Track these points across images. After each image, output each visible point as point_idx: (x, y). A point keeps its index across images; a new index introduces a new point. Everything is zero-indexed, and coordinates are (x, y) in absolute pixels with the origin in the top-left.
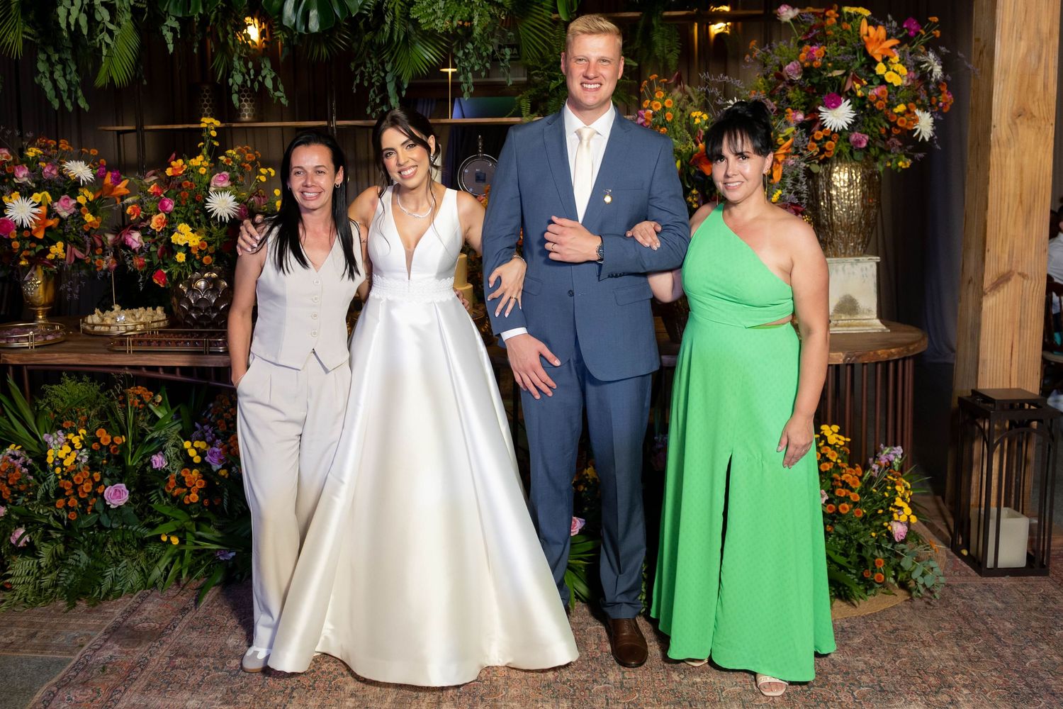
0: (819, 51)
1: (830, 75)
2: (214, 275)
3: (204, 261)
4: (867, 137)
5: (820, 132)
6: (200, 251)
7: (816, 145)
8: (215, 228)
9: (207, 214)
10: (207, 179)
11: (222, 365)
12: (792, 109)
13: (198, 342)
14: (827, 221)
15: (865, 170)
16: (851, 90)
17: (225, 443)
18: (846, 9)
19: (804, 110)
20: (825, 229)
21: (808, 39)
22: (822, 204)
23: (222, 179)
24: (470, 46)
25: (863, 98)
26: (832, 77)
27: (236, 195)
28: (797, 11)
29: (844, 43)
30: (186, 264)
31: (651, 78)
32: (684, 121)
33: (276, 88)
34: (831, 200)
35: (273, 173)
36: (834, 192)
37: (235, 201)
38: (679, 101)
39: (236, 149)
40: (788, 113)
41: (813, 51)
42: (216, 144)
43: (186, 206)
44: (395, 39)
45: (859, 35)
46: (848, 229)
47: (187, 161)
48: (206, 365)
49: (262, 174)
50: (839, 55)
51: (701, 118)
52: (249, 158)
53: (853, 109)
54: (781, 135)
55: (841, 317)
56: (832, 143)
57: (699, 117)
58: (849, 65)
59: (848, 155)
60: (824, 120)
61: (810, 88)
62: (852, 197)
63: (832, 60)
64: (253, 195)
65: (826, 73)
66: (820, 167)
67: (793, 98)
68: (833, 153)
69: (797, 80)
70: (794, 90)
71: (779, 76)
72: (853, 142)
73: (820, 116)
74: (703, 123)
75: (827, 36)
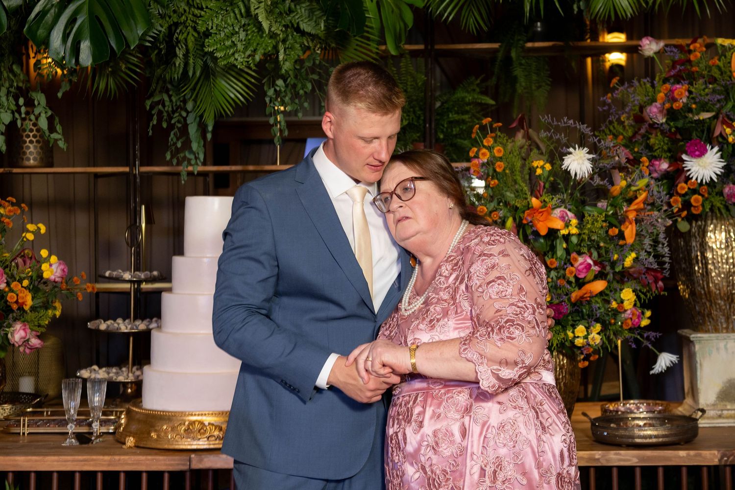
0: (683, 90)
1: (696, 118)
5: (683, 185)
7: (680, 199)
12: (652, 158)
14: (704, 288)
16: (721, 135)
18: (720, 41)
19: (670, 158)
20: (701, 299)
21: (671, 76)
22: (696, 268)
26: (699, 120)
28: (662, 44)
29: (713, 80)
31: (484, 121)
32: (526, 171)
33: (52, 130)
34: (707, 264)
35: (43, 230)
36: (709, 255)
38: (521, 147)
40: (643, 162)
41: (676, 89)
44: (191, 74)
49: (29, 231)
50: (707, 95)
51: (543, 167)
52: (10, 211)
53: (722, 157)
54: (633, 188)
55: (726, 406)
56: (700, 197)
57: (541, 166)
58: (718, 106)
59: (723, 211)
60: (689, 170)
61: (675, 133)
62: (731, 261)
63: (697, 100)
64: (17, 256)
65: (690, 115)
66: (691, 224)
67: (654, 144)
68: (701, 208)
69: (658, 124)
70: (656, 135)
71: (639, 119)
72: (728, 195)
73: (684, 165)
74: (546, 174)
75: (693, 73)
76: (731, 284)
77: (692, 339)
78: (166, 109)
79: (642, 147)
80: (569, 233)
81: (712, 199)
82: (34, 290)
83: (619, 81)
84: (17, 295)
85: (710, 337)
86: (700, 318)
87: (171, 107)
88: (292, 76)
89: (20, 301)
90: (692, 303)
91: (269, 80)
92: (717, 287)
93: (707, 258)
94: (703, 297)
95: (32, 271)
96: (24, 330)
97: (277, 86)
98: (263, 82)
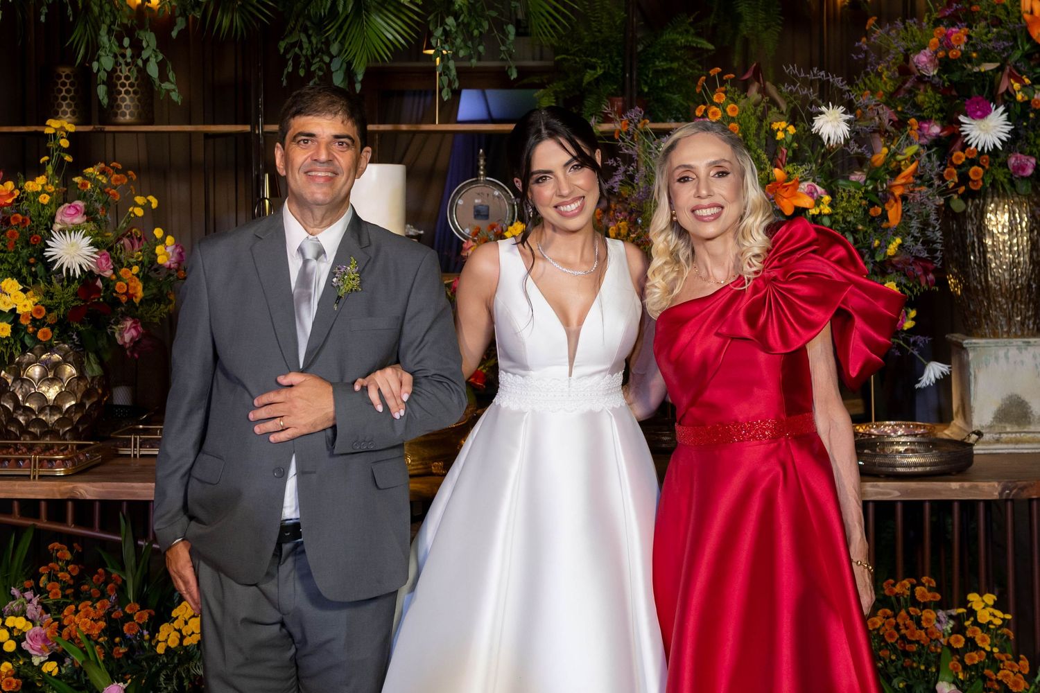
0: (959, 35)
1: (976, 69)
2: (56, 357)
3: (40, 335)
4: (1033, 161)
5: (960, 153)
6: (34, 320)
7: (955, 172)
8: (58, 286)
9: (48, 265)
10: (48, 212)
11: (58, 497)
12: (922, 119)
13: (23, 460)
15: (1035, 208)
16: (1007, 90)
17: (55, 620)
19: (941, 121)
20: (977, 296)
21: (945, 17)
22: (972, 258)
23: (72, 211)
24: (450, 21)
25: (1027, 104)
26: (980, 72)
27: (93, 237)
29: (998, 22)
30: (12, 341)
31: (712, 72)
32: (762, 135)
33: (163, 77)
34: (985, 252)
35: (154, 203)
36: (988, 241)
37: (91, 244)
38: (756, 105)
39: (97, 167)
40: (911, 125)
41: (951, 34)
42: (68, 158)
43: (16, 252)
44: (340, 9)
45: (1020, 12)
46: (1012, 295)
47: (21, 184)
48: (32, 497)
49: (136, 205)
50: (990, 40)
51: (785, 130)
52: (117, 180)
53: (1009, 119)
54: (899, 157)
55: (1005, 427)
56: (980, 169)
57: (784, 130)
58: (1005, 55)
59: (1007, 186)
60: (968, 135)
61: (950, 88)
62: (1016, 248)
63: (979, 48)
64: (124, 235)
65: (969, 66)
66: (966, 203)
67: (923, 103)
68: (981, 183)
69: (929, 77)
70: (926, 91)
71: (905, 70)
72: (1014, 167)
73: (961, 129)
74: (789, 139)
75: (972, 13)
76: (1015, 277)
77: (965, 346)
78: (304, 52)
79: (908, 106)
80: (820, 213)
81: (995, 172)
82: (145, 278)
83: (876, 21)
84: (127, 284)
85: (987, 343)
86: (975, 319)
87: (310, 50)
88: (466, 13)
89: (131, 292)
90: (966, 300)
91: (436, 16)
92: (998, 281)
93: (986, 244)
94: (980, 293)
95: (143, 255)
96: (135, 328)
97: (446, 24)
98: (429, 19)
